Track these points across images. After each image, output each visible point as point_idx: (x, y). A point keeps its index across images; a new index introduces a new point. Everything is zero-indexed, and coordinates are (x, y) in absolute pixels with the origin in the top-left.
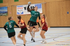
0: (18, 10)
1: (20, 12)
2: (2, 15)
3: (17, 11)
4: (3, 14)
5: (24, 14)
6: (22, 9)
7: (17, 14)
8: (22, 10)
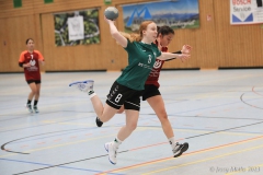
0: (237, 10)
1: (243, 15)
2: (179, 27)
3: (232, 12)
4: (185, 24)
5: (255, 21)
6: (247, 6)
7: (231, 23)
8: (249, 9)
